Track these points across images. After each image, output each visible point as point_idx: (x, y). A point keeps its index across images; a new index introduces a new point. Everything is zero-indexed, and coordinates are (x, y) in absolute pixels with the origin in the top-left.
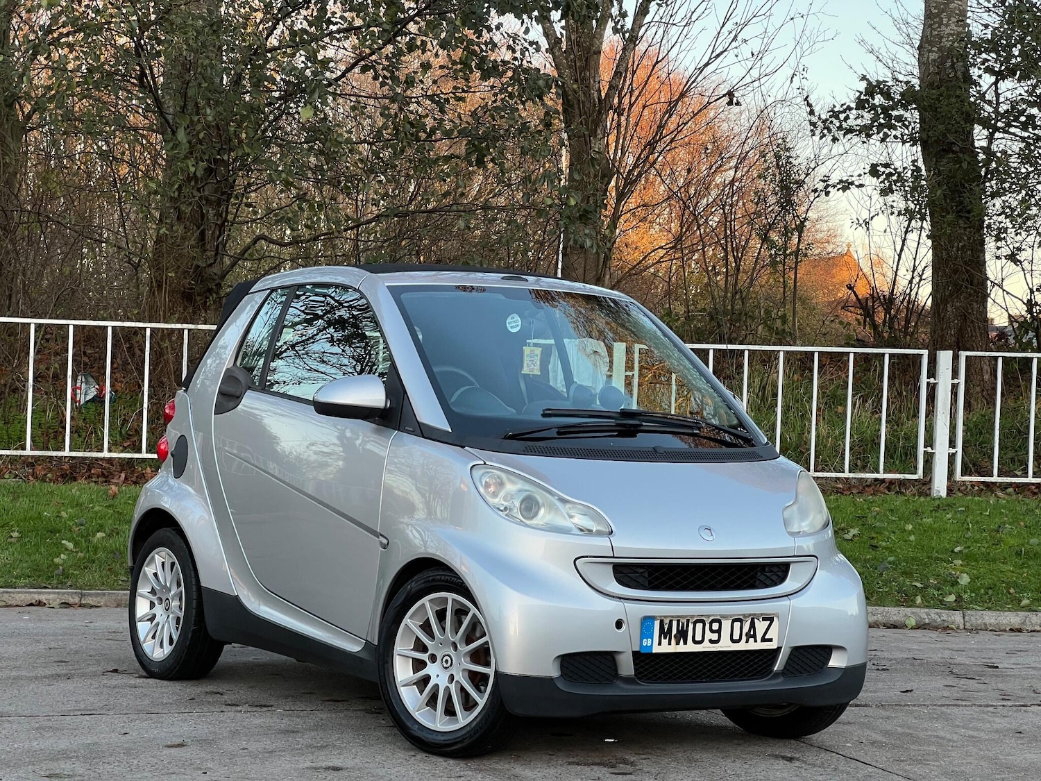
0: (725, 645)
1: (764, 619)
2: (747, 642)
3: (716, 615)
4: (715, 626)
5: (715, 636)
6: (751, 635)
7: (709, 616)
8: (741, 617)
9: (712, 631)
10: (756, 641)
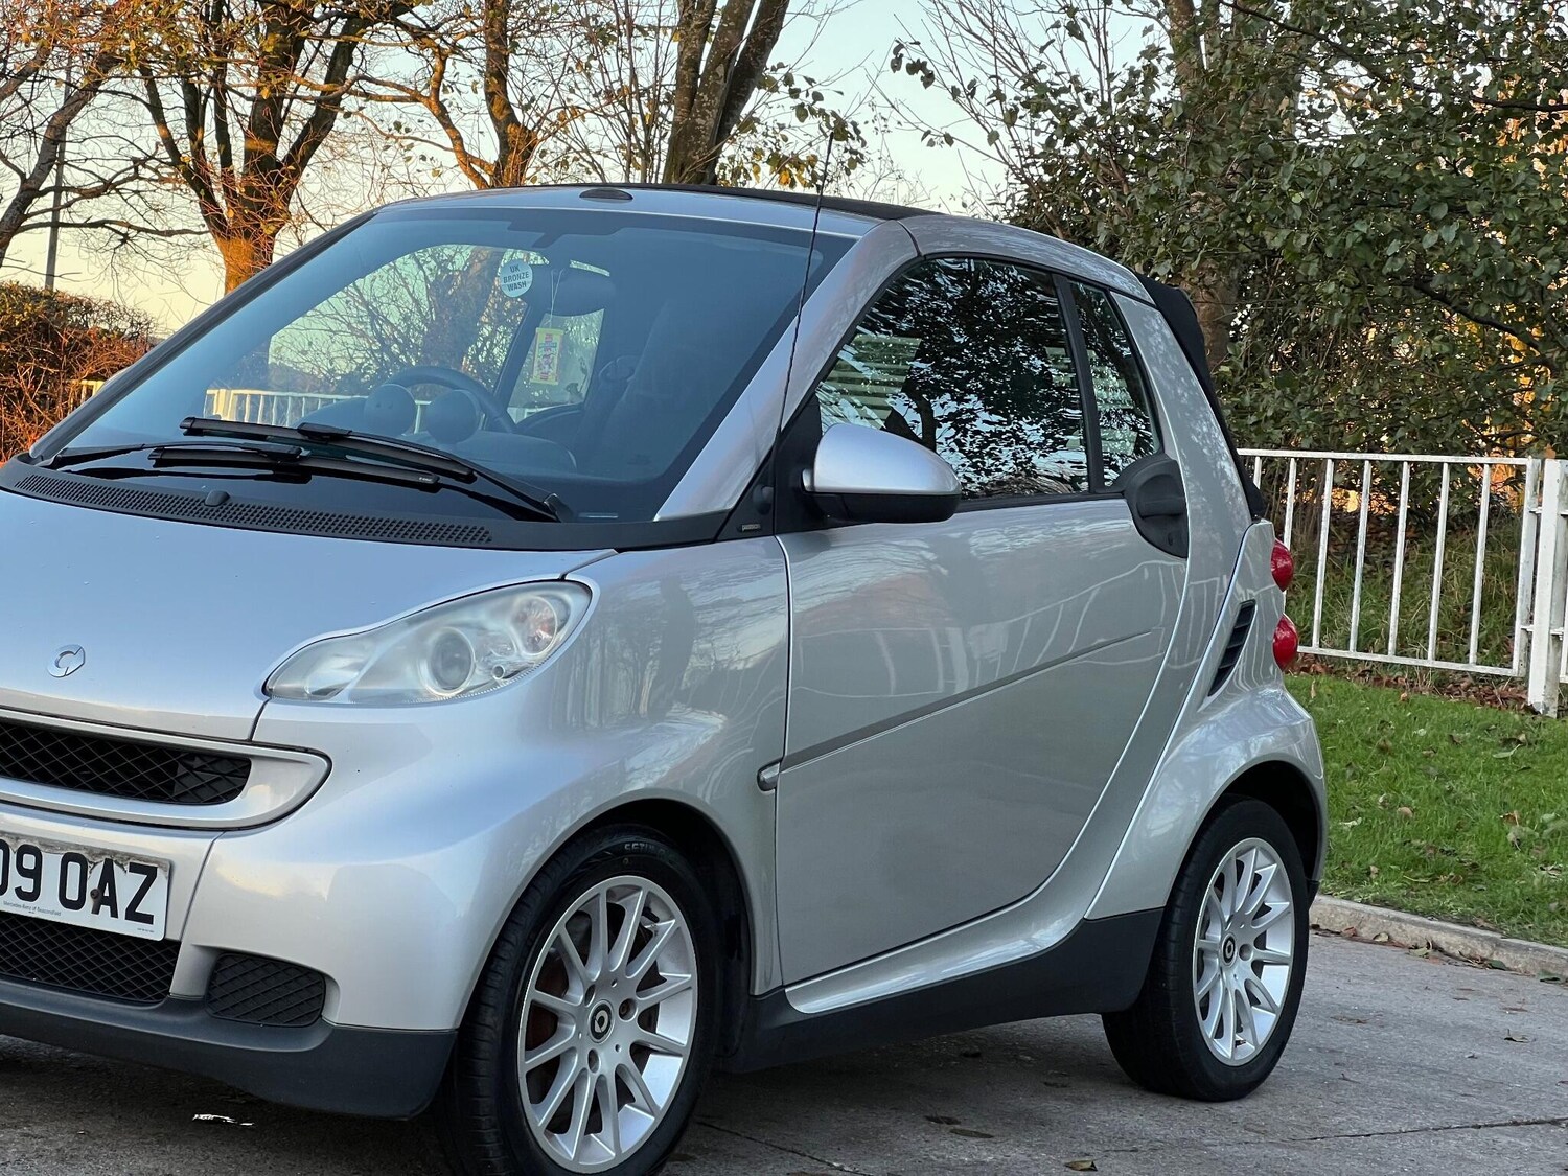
0: (48, 908)
1: (135, 868)
2: (96, 911)
3: (31, 838)
4: (29, 862)
5: (28, 885)
6: (105, 898)
7: (17, 837)
8: (83, 853)
9: (24, 872)
10: (114, 914)
